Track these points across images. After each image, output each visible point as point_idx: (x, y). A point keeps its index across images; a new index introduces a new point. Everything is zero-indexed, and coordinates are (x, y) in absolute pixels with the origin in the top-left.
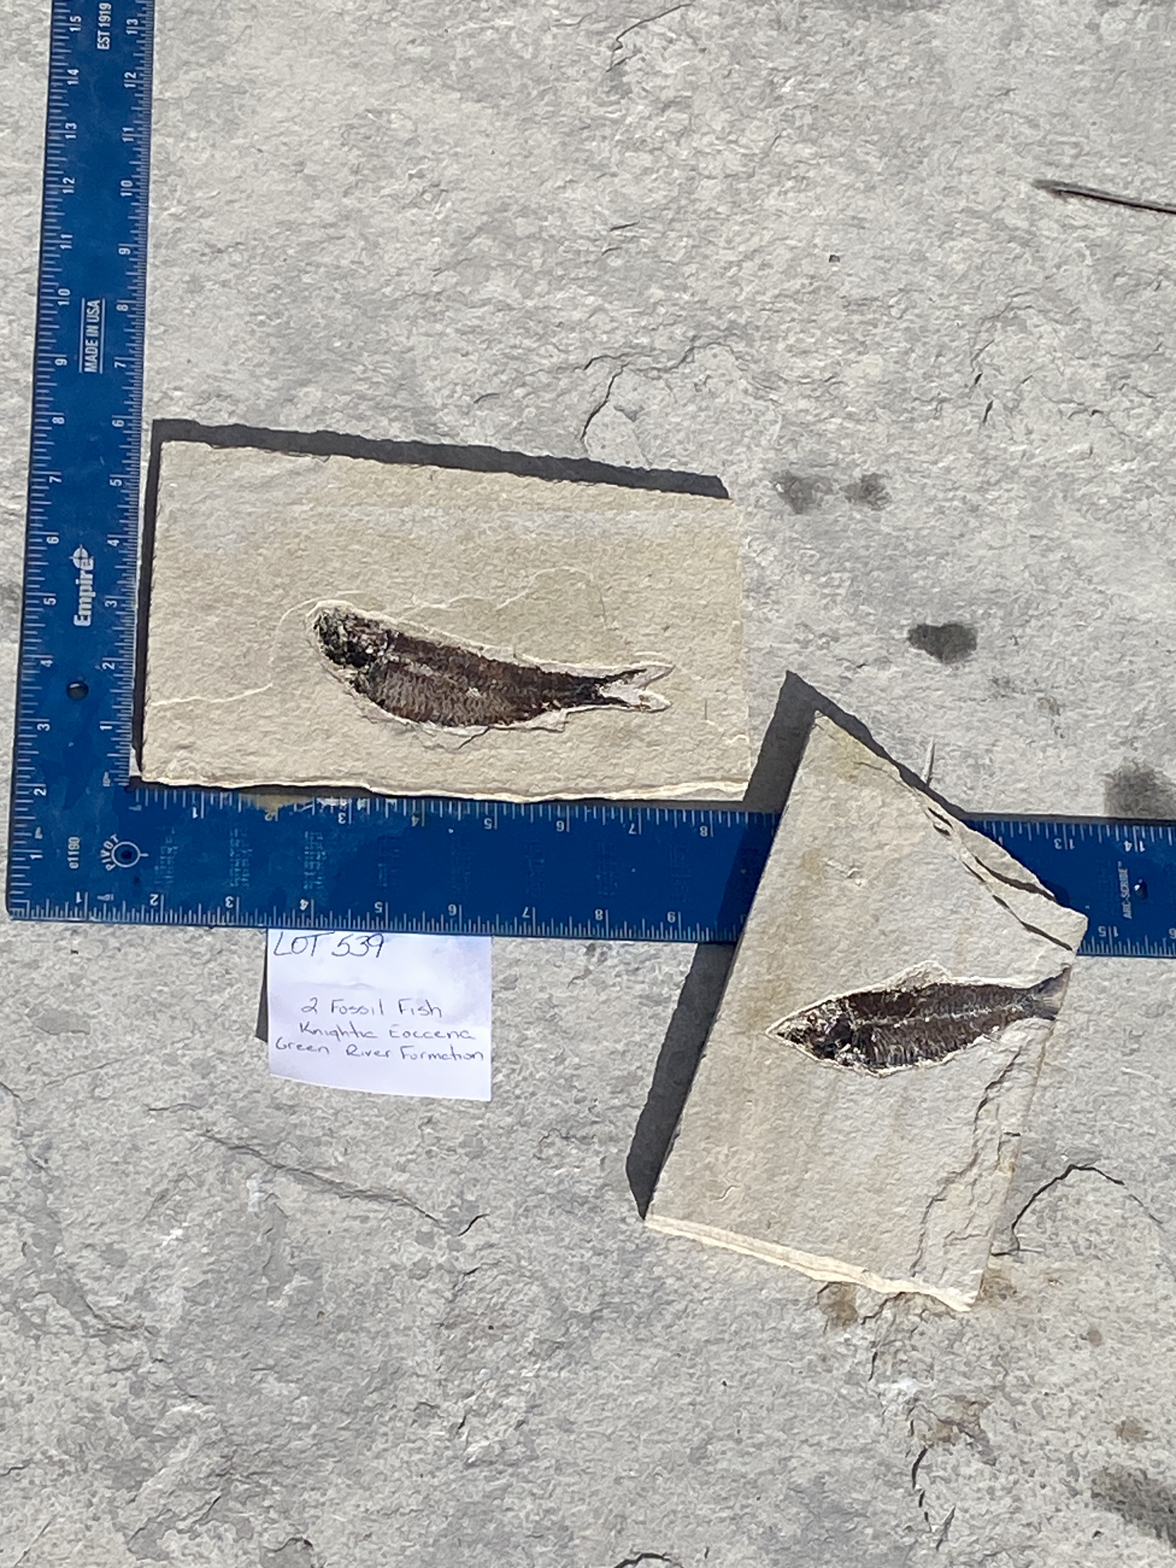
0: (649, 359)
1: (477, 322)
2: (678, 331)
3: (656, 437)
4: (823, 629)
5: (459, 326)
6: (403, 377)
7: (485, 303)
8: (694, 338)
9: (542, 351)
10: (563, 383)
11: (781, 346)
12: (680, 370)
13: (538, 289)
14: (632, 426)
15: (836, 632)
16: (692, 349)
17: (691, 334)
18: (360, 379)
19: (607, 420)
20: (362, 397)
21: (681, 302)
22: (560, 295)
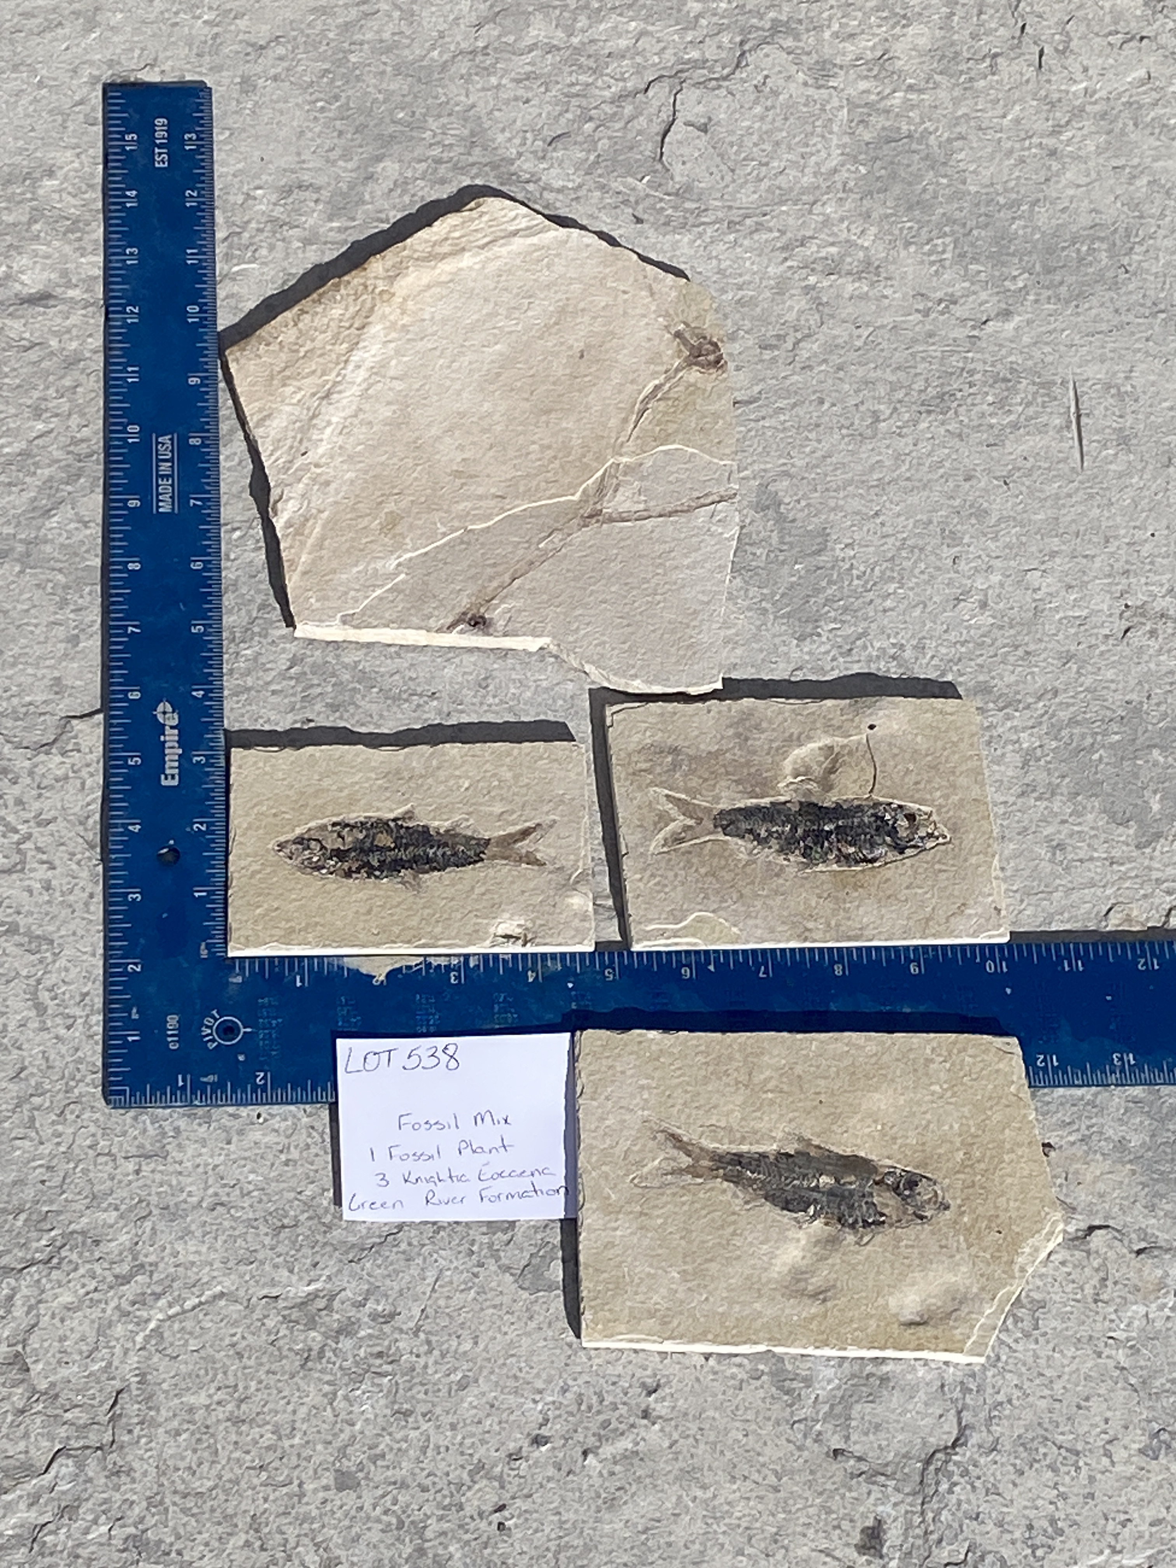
0: (705, 72)
1: (529, 68)
2: (725, 39)
3: (732, 145)
4: (939, 295)
5: (513, 75)
6: (473, 134)
7: (531, 49)
8: (742, 43)
9: (600, 83)
10: (628, 110)
11: (827, 35)
12: (737, 74)
13: (579, 25)
14: (705, 138)
15: (952, 295)
16: (743, 54)
17: (738, 39)
18: (431, 145)
19: (679, 137)
20: (439, 161)
21: (720, 11)
22: (602, 27)
